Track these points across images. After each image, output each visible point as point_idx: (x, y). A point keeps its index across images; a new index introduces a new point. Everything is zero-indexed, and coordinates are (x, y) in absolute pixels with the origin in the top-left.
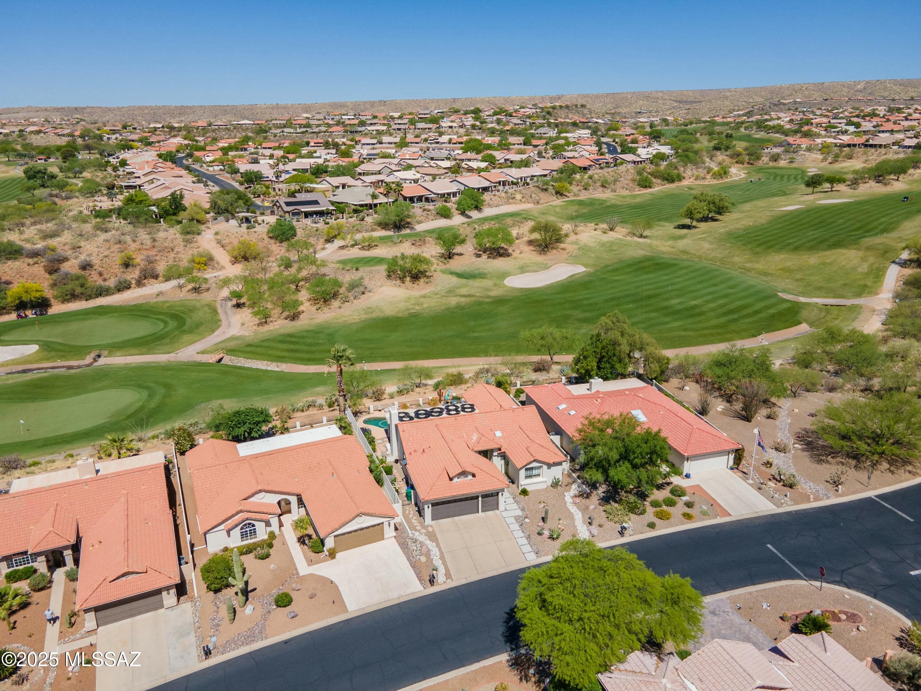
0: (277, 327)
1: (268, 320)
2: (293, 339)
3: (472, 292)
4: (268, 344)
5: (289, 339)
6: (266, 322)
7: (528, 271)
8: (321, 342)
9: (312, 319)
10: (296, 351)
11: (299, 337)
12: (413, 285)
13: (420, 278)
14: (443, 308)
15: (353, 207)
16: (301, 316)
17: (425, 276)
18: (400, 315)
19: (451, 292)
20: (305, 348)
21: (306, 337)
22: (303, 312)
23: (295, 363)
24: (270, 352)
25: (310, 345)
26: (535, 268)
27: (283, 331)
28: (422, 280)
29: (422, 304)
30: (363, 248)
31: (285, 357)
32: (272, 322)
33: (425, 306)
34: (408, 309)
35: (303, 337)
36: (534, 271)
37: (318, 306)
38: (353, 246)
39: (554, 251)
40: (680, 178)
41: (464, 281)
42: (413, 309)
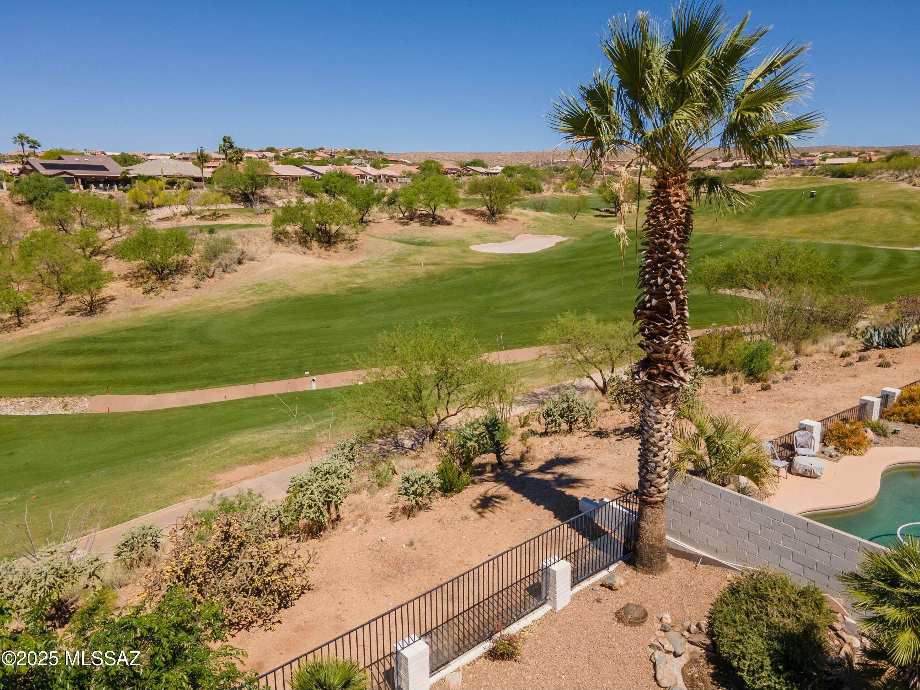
0: (50, 329)
1: (24, 319)
2: (99, 346)
3: (437, 260)
4: (29, 362)
5: (87, 346)
6: (19, 324)
7: (490, 241)
8: (176, 343)
9: (136, 309)
10: (114, 367)
11: (114, 341)
12: (328, 253)
13: (335, 242)
14: (406, 279)
15: (167, 179)
16: (110, 306)
17: (343, 240)
18: (332, 292)
19: (397, 260)
20: (141, 358)
21: (134, 339)
22: (113, 299)
23: (118, 393)
24: (38, 376)
25: (149, 351)
26: (497, 238)
27: (66, 334)
28: (341, 246)
29: (364, 276)
30: (203, 218)
31: (85, 383)
32: (35, 321)
33: (371, 277)
34: (342, 284)
35: (123, 340)
36: (499, 241)
37: (147, 286)
38: (186, 215)
39: (505, 221)
40: (541, 191)
41: (412, 247)
42: (352, 283)
